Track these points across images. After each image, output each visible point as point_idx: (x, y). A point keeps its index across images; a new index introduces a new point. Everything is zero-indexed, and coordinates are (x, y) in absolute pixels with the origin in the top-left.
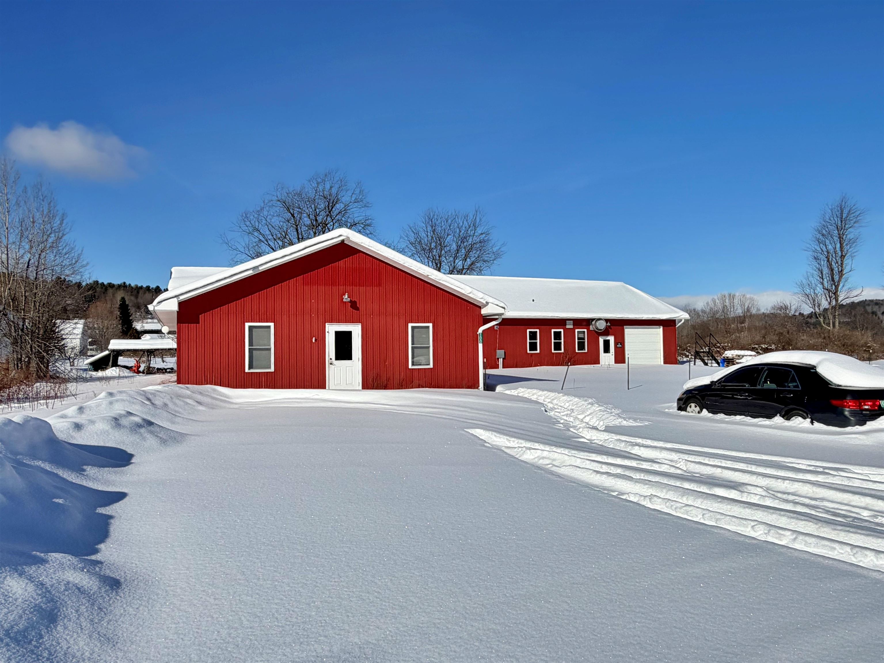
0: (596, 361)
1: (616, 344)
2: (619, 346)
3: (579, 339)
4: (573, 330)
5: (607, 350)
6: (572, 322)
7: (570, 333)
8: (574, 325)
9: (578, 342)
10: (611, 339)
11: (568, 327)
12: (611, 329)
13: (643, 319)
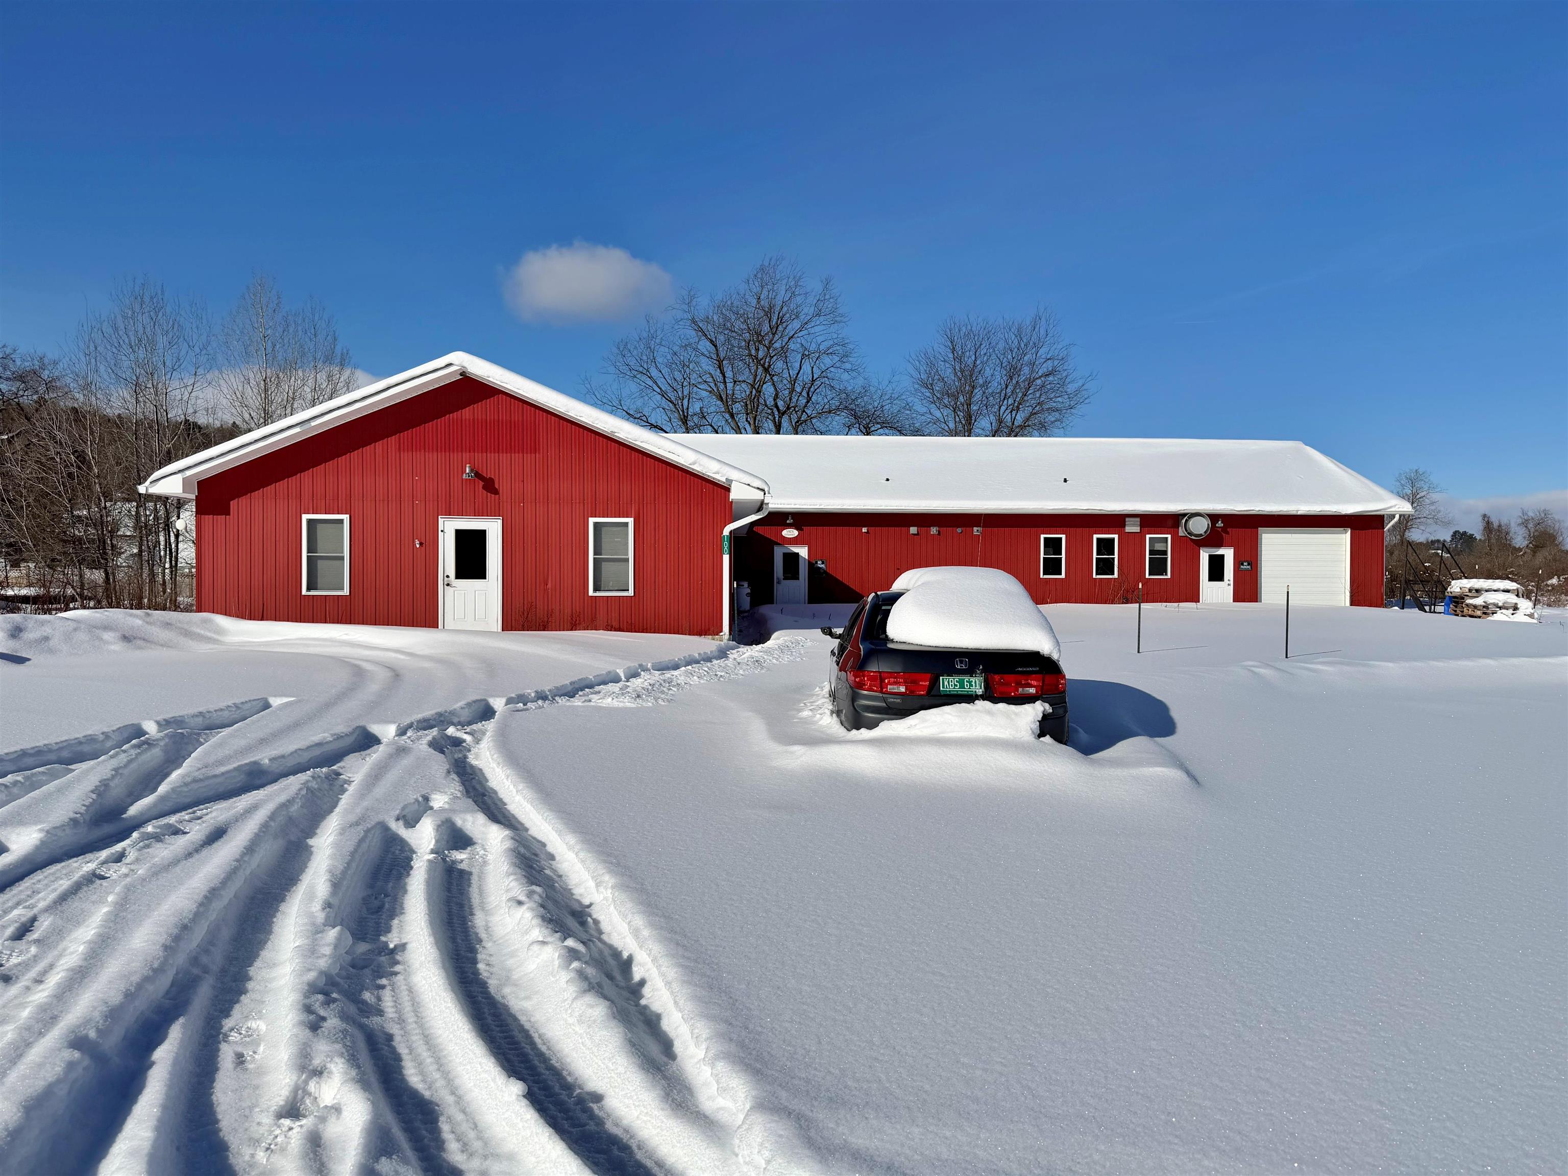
0: (1194, 596)
1: (1238, 563)
2: (1245, 566)
3: (1151, 552)
4: (1141, 536)
5: (1216, 573)
6: (1138, 519)
7: (1133, 543)
8: (1142, 526)
9: (1150, 558)
10: (1228, 554)
11: (1128, 529)
12: (1227, 533)
13: (1299, 513)
